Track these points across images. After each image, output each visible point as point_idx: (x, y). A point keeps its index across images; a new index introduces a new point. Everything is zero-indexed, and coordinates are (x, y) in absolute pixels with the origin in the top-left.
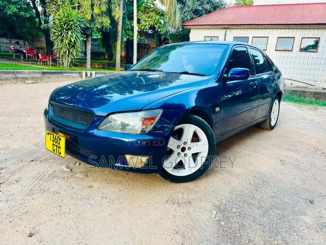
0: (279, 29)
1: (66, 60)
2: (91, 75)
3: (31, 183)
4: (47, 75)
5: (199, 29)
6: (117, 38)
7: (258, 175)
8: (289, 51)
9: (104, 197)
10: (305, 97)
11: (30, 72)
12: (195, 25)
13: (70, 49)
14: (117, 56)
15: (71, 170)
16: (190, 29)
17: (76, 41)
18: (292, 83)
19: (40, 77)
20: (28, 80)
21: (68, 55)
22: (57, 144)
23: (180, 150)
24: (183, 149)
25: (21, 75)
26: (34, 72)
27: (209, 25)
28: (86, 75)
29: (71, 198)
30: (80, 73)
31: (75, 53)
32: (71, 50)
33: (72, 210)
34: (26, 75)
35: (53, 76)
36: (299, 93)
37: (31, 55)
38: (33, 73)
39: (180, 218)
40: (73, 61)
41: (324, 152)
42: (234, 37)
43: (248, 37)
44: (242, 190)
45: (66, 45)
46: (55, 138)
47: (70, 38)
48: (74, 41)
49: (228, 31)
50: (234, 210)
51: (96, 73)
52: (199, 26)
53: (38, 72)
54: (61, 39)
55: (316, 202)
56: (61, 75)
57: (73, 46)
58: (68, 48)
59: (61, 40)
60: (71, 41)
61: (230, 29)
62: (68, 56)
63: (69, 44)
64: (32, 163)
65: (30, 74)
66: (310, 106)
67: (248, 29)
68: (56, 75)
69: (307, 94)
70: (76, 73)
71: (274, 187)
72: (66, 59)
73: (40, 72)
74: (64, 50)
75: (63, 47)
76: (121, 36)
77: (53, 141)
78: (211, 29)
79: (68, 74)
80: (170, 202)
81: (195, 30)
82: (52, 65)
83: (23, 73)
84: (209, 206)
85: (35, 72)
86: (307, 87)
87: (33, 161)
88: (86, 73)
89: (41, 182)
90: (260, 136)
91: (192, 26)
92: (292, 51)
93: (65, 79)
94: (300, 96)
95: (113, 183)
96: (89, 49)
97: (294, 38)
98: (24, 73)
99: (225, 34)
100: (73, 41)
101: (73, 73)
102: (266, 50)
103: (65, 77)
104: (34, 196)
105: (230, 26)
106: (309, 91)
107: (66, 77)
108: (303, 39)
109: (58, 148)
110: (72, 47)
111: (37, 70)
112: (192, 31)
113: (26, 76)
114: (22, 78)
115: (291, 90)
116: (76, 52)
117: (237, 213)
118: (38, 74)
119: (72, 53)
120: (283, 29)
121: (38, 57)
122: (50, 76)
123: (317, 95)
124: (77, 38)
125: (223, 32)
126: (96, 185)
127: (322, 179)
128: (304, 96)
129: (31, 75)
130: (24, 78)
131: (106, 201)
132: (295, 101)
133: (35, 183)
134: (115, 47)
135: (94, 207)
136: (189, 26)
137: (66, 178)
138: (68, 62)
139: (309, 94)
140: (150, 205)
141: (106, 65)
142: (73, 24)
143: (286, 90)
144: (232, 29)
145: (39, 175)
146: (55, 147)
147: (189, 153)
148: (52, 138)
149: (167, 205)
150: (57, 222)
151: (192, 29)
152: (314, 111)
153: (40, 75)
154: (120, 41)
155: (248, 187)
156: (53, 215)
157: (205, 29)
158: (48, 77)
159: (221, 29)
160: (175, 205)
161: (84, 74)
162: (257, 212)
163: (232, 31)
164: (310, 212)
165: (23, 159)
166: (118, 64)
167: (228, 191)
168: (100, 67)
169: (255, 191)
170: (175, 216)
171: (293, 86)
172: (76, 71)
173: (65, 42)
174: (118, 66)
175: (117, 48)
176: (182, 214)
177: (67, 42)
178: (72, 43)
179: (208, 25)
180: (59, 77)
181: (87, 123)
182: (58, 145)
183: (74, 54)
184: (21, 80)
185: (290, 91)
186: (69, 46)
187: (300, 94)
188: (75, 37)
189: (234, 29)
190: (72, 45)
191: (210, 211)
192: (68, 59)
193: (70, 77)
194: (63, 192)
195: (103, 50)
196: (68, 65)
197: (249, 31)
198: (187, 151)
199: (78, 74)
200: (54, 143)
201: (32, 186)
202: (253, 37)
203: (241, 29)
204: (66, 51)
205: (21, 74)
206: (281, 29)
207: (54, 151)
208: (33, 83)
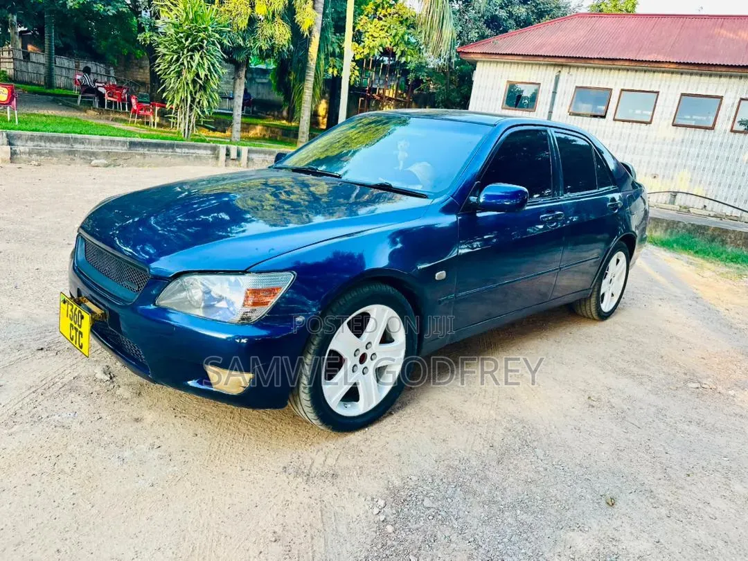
0: (687, 73)
1: (185, 118)
2: (239, 154)
3: (20, 399)
4: (141, 150)
5: (498, 62)
6: (305, 72)
7: (519, 428)
8: (706, 128)
9: (157, 444)
10: (723, 242)
11: (102, 140)
12: (488, 53)
13: (195, 94)
14: (302, 115)
15: (111, 378)
16: (476, 62)
17: (211, 76)
18: (705, 206)
19: (125, 153)
20: (96, 159)
21: (191, 106)
22: (77, 326)
25: (82, 146)
26: (112, 141)
27: (519, 55)
28: (228, 155)
29: (86, 440)
30: (214, 149)
31: (205, 103)
32: (198, 95)
33: (78, 468)
34: (93, 147)
35: (153, 152)
36: (710, 232)
37: (115, 100)
38: (109, 144)
39: (298, 509)
40: (202, 120)
41: (704, 386)
42: (577, 87)
43: (611, 90)
44: (465, 458)
45: (187, 84)
46: (75, 314)
47: (197, 69)
48: (206, 75)
49: (565, 71)
50: (427, 503)
51: (249, 151)
52: (497, 57)
53: (120, 141)
54: (176, 70)
55: (619, 504)
56: (170, 150)
57: (203, 88)
58: (191, 92)
59: (177, 71)
60: (198, 75)
61: (570, 67)
62: (191, 110)
63: (194, 82)
64: (41, 353)
65: (102, 145)
66: (729, 267)
67: (611, 69)
68: (159, 150)
69: (730, 238)
70: (205, 148)
71: (542, 458)
72: (185, 114)
73: (125, 142)
74: (182, 94)
75: (180, 88)
76: (316, 69)
77: (71, 319)
78: (525, 64)
79: (186, 150)
80: (291, 471)
81: (487, 65)
82: (159, 125)
83: (87, 141)
84: (374, 487)
85: (114, 141)
86: (741, 217)
87: (42, 349)
88: (228, 150)
89: (41, 397)
90: (568, 334)
91: (479, 56)
92: (712, 128)
93: (178, 160)
94: (713, 239)
95: (187, 416)
96: (239, 96)
97: (721, 98)
98: (90, 142)
99: (557, 78)
100: (202, 76)
101: (199, 148)
102: (650, 123)
103: (179, 156)
104: (16, 428)
105: (570, 60)
106: (734, 231)
107: (182, 156)
108: (742, 102)
109: (78, 333)
110: (200, 88)
111: (120, 136)
112: (479, 66)
113: (94, 149)
114: (85, 153)
115: (693, 225)
116: (209, 102)
117: (432, 510)
118: (122, 145)
119: (199, 103)
120: (696, 74)
121: (130, 105)
122: (146, 151)
124: (212, 70)
125: (551, 73)
126: (149, 417)
127: (664, 451)
128: (723, 241)
129: (106, 147)
130: (90, 152)
131: (156, 453)
132: (697, 252)
133: (27, 400)
134: (300, 92)
135: (125, 466)
136: (472, 56)
137: (95, 395)
138: (190, 122)
139: (735, 237)
140: (245, 473)
141: (280, 133)
142: (205, 39)
143: (681, 225)
144: (574, 66)
145: (44, 382)
146: (74, 331)
148: (69, 312)
149: (283, 477)
150: (39, 489)
151: (481, 61)
152: (730, 282)
153: (124, 149)
154: (313, 79)
155: (484, 452)
156: (36, 473)
157: (511, 63)
158: (141, 154)
159: (547, 65)
160: (300, 480)
161: (223, 153)
162: (478, 511)
163: (573, 71)
164: (595, 526)
165: (23, 343)
166: (303, 133)
167: (434, 456)
168: (267, 137)
169: (494, 463)
170: (287, 503)
171: (707, 213)
172: (205, 144)
173: (186, 78)
174: (302, 137)
175: (304, 96)
176: (306, 500)
177: (190, 77)
178: (201, 79)
179: (517, 55)
180: (166, 156)
181: (139, 287)
182: (79, 329)
183: (203, 106)
184: (83, 157)
185: (689, 226)
186: (194, 87)
187: (713, 234)
188: (209, 68)
189: (578, 67)
190: (200, 85)
191: (373, 499)
192: (189, 116)
193: (190, 157)
194: (76, 427)
195: (277, 97)
196: (189, 129)
197: (615, 74)
199: (209, 152)
200: (73, 322)
201: (17, 407)
202: (622, 90)
203: (594, 68)
204: (187, 97)
205: (83, 143)
206: (691, 74)
207: (72, 339)
208: (107, 166)
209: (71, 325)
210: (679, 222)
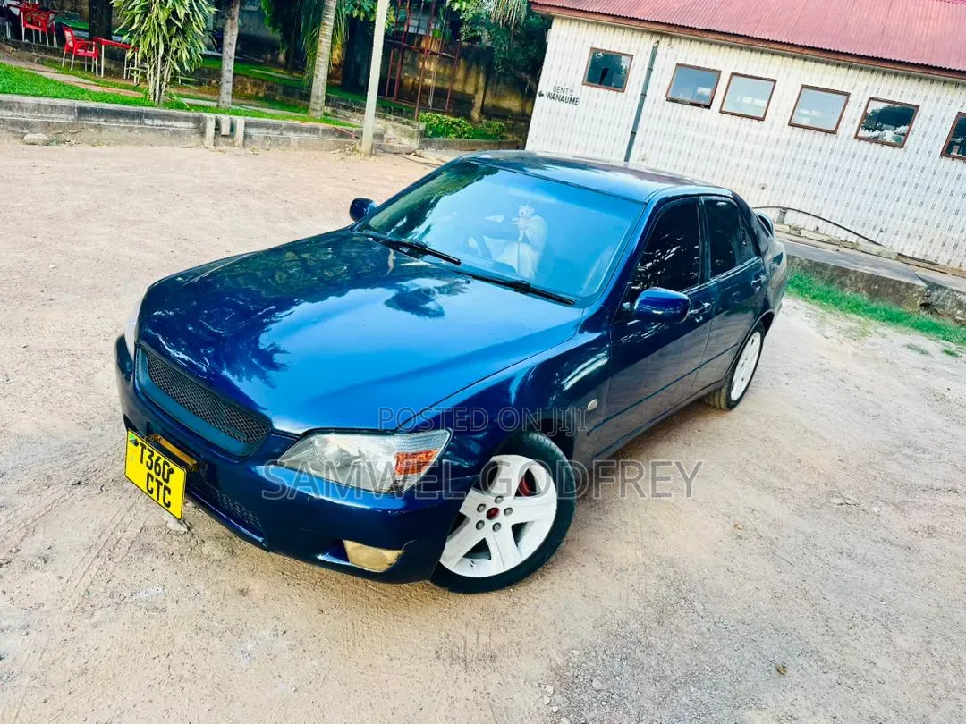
0: (811, 60)
1: (155, 73)
2: (232, 129)
3: (85, 569)
4: (95, 121)
5: (580, 21)
6: (321, 12)
7: (670, 572)
8: (827, 132)
9: (281, 629)
10: (843, 285)
11: (39, 105)
12: (569, 9)
13: (170, 41)
14: (316, 72)
15: (189, 529)
16: (553, 17)
17: (193, 16)
18: (818, 228)
19: (73, 124)
20: (31, 132)
21: (163, 57)
22: (160, 478)
23: (483, 516)
24: (492, 514)
25: (10, 113)
26: (54, 107)
27: (609, 15)
28: (217, 129)
29: (193, 628)
30: (199, 122)
31: (185, 55)
32: (174, 42)
33: (199, 671)
34: (25, 114)
35: (112, 123)
36: (828, 272)
37: (37, 29)
38: (50, 110)
39: (466, 707)
40: (180, 78)
41: (848, 502)
42: (678, 65)
43: (720, 72)
44: (624, 621)
45: (159, 25)
46: (157, 463)
47: (174, 5)
48: (187, 15)
49: (664, 42)
50: (596, 684)
51: (247, 125)
52: (580, 14)
53: (65, 107)
54: (142, 4)
55: (790, 671)
56: (137, 121)
57: (182, 32)
58: (164, 36)
59: (142, 7)
60: (174, 13)
61: (671, 37)
62: (164, 61)
63: (169, 23)
64: (80, 491)
65: (39, 111)
66: (851, 320)
67: (721, 45)
68: (121, 120)
69: (850, 279)
70: (186, 119)
71: (702, 614)
72: (155, 68)
73: (72, 109)
74: (151, 39)
75: (148, 31)
76: (337, 10)
77: (150, 468)
78: (615, 27)
79: (159, 122)
80: (444, 656)
81: (566, 24)
82: (108, 72)
83: (17, 105)
84: (538, 669)
85: (55, 106)
86: (858, 244)
87: (79, 483)
88: (218, 123)
89: (111, 565)
90: (696, 431)
91: (557, 11)
92: (834, 132)
93: (151, 136)
94: (831, 282)
95: (301, 582)
96: (230, 44)
97: (848, 95)
98: (20, 107)
99: (655, 51)
100: (182, 16)
101: (177, 118)
102: (763, 119)
103: (149, 130)
104: (98, 616)
105: (672, 29)
106: (855, 271)
107: (155, 131)
108: (872, 102)
109: (162, 488)
110: (177, 31)
111: (62, 97)
112: (556, 24)
113: (26, 117)
114: (13, 123)
115: (810, 261)
116: (189, 52)
117: (603, 693)
118: (67, 113)
119: (176, 53)
120: (822, 62)
121: (62, 41)
122: (102, 121)
123: (876, 284)
124: (196, 9)
125: (647, 42)
126: (257, 587)
127: (821, 596)
128: (841, 283)
129: (44, 115)
130: (21, 122)
131: (283, 643)
132: (814, 297)
133: (94, 570)
134: (314, 40)
135: (255, 664)
136: (548, 9)
137: (176, 557)
138: (162, 79)
139: (856, 279)
140: (396, 663)
141: (280, 91)
144: (676, 37)
145: (104, 538)
146: (155, 483)
147: (507, 522)
148: (146, 459)
149: (438, 664)
150: (164, 707)
151: (558, 17)
152: (854, 343)
153: (70, 119)
154: (332, 24)
155: (640, 610)
156: (152, 683)
157: (597, 24)
158: (95, 127)
159: (643, 31)
160: (457, 667)
161: (211, 126)
162: (651, 690)
163: (675, 43)
164: (772, 703)
165: (50, 473)
166: (318, 97)
167: (590, 621)
168: (261, 95)
169: (654, 625)
170: (453, 701)
171: (820, 237)
172: (185, 113)
173: (157, 18)
174: (316, 103)
175: (319, 47)
176: (471, 696)
177: (163, 16)
178: (180, 20)
179: (605, 14)
180: (131, 130)
181: (248, 437)
182: (164, 483)
183: (181, 56)
184: (11, 128)
185: (805, 262)
186: (169, 30)
187: (832, 275)
188: (191, 5)
189: (681, 38)
190: (178, 27)
191: (539, 684)
192: (161, 71)
193: (166, 132)
194: (170, 606)
195: (274, 35)
196: (161, 90)
197: (725, 51)
198: (500, 518)
199: (191, 125)
200: (152, 472)
201: (87, 579)
202: (733, 74)
203: (701, 42)
204: (158, 44)
205: (10, 109)
206: (816, 61)
207: (151, 492)
208: (47, 143)
209: (149, 475)
210: (794, 257)
